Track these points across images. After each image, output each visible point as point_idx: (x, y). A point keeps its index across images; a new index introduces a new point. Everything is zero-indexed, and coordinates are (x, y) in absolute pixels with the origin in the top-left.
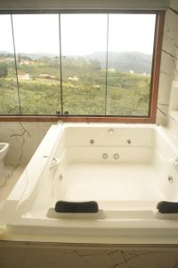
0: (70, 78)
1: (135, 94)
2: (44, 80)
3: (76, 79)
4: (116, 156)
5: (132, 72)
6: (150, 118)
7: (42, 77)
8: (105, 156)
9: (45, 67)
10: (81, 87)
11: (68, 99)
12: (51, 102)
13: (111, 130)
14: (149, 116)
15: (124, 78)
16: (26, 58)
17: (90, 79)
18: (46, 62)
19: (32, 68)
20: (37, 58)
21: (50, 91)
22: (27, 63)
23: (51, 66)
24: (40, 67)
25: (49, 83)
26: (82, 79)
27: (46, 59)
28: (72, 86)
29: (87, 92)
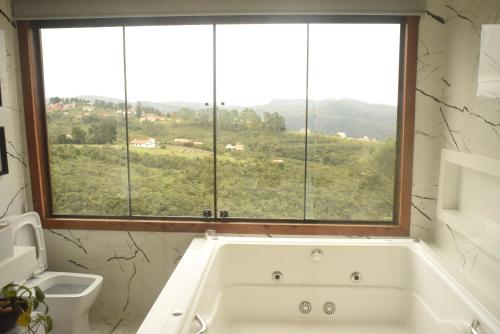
0: (229, 146)
1: (351, 175)
2: (182, 149)
3: (239, 147)
4: (329, 308)
5: (343, 135)
6: (397, 225)
7: (179, 144)
8: (305, 307)
9: (183, 126)
10: (249, 161)
11: (224, 184)
12: (193, 189)
13: (318, 250)
14: (395, 222)
15: (328, 146)
16: (150, 111)
17: (265, 149)
18: (186, 118)
19: (162, 127)
20: (171, 111)
21: (192, 170)
22: (152, 118)
23: (195, 125)
24: (176, 126)
25: (191, 154)
26: (251, 147)
27: (187, 113)
28: (233, 160)
29: (260, 170)
